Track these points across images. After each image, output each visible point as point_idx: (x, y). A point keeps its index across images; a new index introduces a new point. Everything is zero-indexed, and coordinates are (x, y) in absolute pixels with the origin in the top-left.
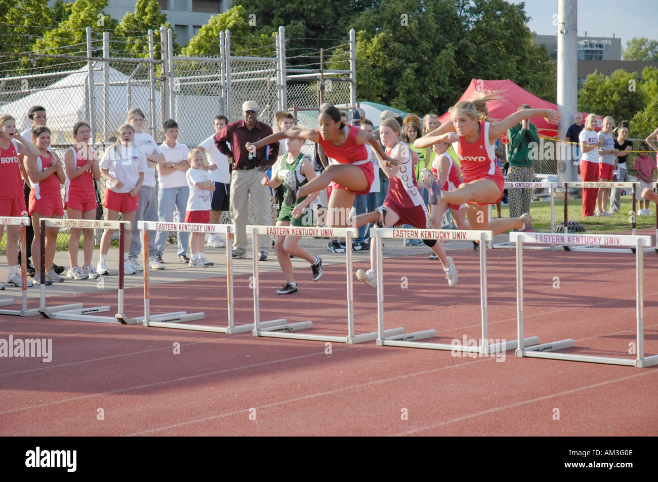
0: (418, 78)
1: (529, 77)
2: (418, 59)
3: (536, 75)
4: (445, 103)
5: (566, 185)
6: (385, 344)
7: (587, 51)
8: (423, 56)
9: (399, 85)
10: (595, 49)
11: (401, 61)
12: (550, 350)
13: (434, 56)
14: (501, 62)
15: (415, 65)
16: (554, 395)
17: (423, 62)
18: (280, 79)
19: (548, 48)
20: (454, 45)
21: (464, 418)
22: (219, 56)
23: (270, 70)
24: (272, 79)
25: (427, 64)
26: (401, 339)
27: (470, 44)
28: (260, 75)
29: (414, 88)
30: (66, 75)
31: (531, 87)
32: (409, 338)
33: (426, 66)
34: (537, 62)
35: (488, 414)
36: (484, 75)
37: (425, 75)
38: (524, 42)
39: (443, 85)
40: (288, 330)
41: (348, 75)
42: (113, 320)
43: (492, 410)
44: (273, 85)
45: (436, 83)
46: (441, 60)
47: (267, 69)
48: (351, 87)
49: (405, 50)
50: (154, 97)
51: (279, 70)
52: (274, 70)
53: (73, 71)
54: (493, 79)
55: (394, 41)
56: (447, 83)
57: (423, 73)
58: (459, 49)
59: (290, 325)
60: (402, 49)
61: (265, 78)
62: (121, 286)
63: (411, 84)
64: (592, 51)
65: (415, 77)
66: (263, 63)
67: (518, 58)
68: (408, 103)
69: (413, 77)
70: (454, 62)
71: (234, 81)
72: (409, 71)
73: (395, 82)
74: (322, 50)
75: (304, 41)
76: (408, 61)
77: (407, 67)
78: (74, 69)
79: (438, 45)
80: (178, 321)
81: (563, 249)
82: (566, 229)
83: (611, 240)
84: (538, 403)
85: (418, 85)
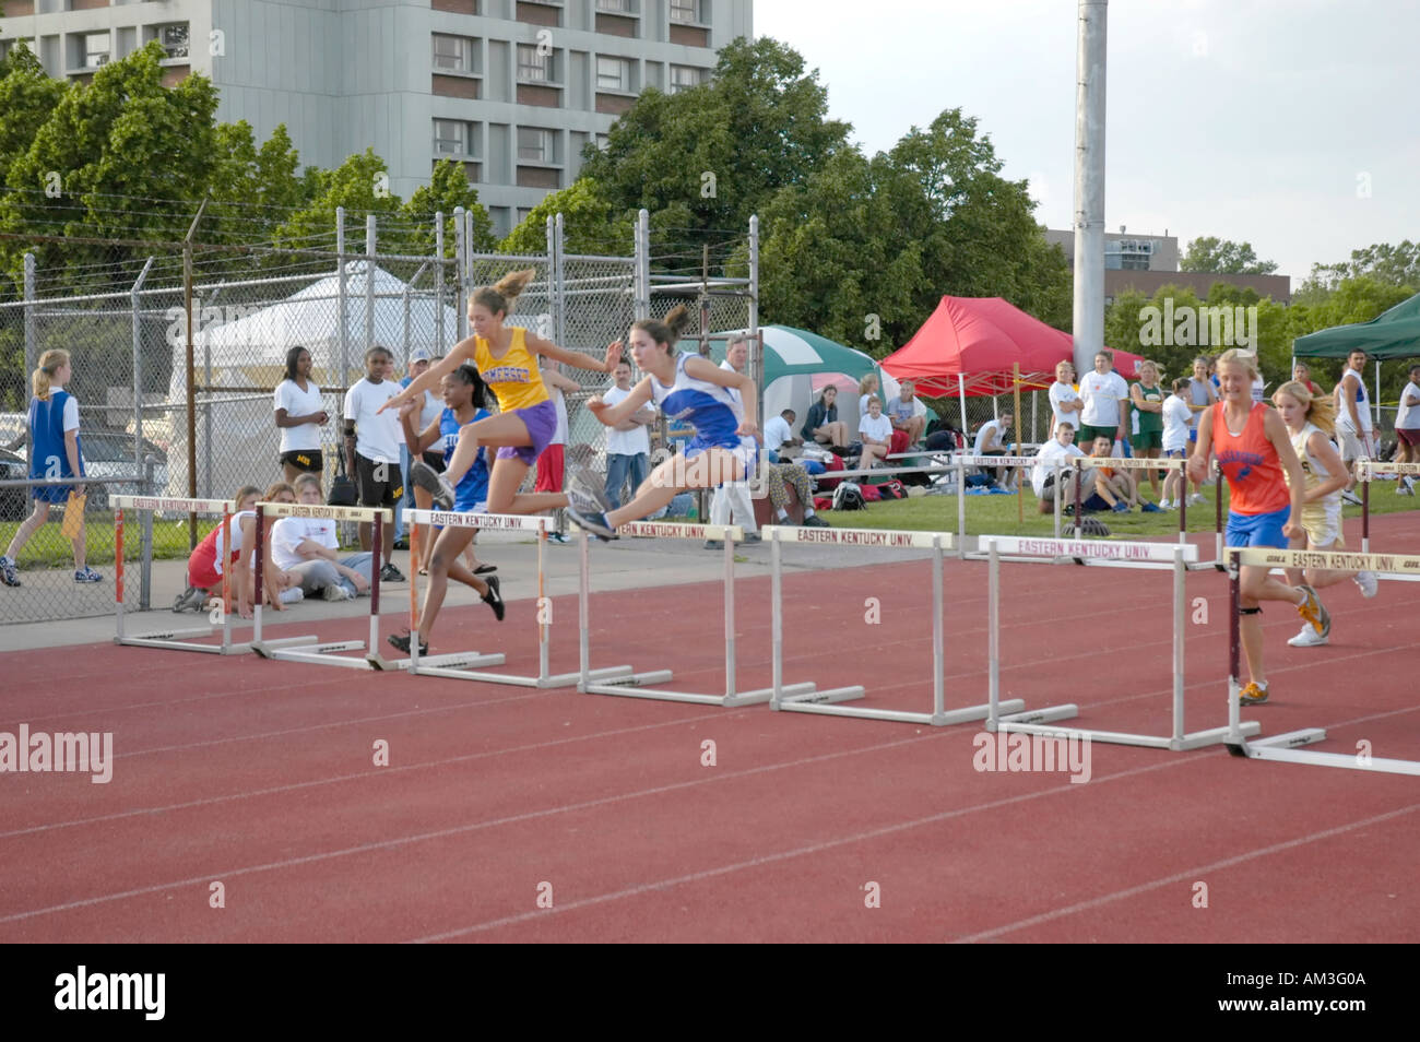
0: (864, 293)
1: (1035, 295)
2: (863, 264)
3: (1045, 293)
4: (904, 332)
5: (1079, 462)
6: (783, 708)
7: (1125, 256)
8: (871, 259)
9: (833, 304)
10: (1138, 252)
11: (837, 267)
12: (1040, 721)
13: (888, 260)
14: (992, 272)
15: (859, 273)
16: (1039, 794)
17: (869, 267)
18: (641, 291)
19: (1064, 251)
20: (920, 244)
21: (897, 827)
22: (546, 255)
23: (624, 277)
24: (628, 290)
25: (879, 272)
26: (809, 701)
27: (944, 242)
28: (609, 284)
29: (857, 307)
30: (312, 282)
31: (1037, 310)
32: (822, 699)
33: (877, 275)
34: (1048, 271)
35: (935, 823)
36: (966, 290)
37: (876, 289)
38: (1027, 240)
39: (901, 304)
40: (633, 684)
41: (747, 286)
42: (362, 663)
43: (940, 817)
44: (628, 300)
45: (890, 301)
46: (899, 267)
47: (620, 274)
48: (750, 305)
49: (844, 249)
50: (442, 316)
51: (639, 277)
52: (630, 277)
53: (324, 275)
54: (979, 296)
55: (828, 236)
56: (909, 301)
57: (872, 286)
58: (928, 250)
59: (637, 677)
60: (839, 248)
61: (617, 290)
62: (375, 609)
63: (852, 301)
64: (1133, 257)
65: (859, 292)
66: (613, 266)
67: (1017, 265)
68: (847, 330)
69: (856, 292)
70: (919, 270)
71: (569, 292)
72: (850, 281)
73: (828, 299)
74: (706, 247)
75: (687, 234)
76: (849, 266)
77: (847, 276)
78: (326, 271)
79: (894, 243)
80: (463, 666)
81: (1073, 561)
82: (1078, 530)
83: (1136, 550)
84: (1015, 805)
85: (864, 303)
